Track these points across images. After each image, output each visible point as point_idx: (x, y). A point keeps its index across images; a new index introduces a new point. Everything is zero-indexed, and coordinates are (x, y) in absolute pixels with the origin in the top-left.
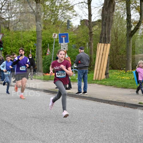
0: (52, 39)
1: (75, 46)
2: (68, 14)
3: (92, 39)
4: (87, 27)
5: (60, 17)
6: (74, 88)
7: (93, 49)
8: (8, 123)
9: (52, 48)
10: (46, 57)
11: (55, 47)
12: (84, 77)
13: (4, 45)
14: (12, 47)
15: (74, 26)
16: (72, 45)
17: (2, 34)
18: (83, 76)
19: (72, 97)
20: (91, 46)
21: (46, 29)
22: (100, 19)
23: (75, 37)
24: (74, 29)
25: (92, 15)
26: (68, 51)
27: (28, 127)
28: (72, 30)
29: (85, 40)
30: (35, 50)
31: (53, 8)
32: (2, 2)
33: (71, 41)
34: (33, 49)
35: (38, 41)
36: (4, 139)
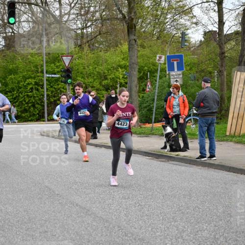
0: (154, 65)
1: (195, 77)
2: (182, 21)
3: (224, 65)
4: (215, 44)
5: (168, 27)
6: (194, 149)
7: (227, 81)
8: (81, 207)
9: (156, 81)
10: (145, 95)
11: (161, 78)
12: (208, 130)
13: (73, 75)
14: (86, 78)
15: (194, 42)
16: (190, 75)
17: (70, 56)
18: (206, 128)
19: (190, 164)
20: (222, 77)
21: (144, 48)
22: (238, 30)
23: (195, 62)
24: (192, 47)
25: (224, 23)
26: (183, 85)
27: (115, 215)
28: (190, 48)
29: (212, 66)
30: (126, 83)
31: (157, 11)
32: (70, 2)
33: (188, 68)
34: (122, 81)
35: (131, 68)
36: (74, 233)
